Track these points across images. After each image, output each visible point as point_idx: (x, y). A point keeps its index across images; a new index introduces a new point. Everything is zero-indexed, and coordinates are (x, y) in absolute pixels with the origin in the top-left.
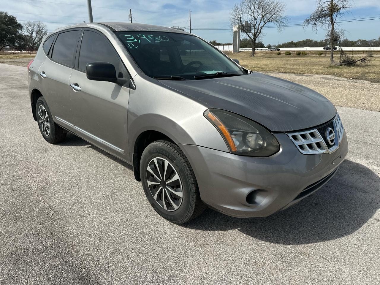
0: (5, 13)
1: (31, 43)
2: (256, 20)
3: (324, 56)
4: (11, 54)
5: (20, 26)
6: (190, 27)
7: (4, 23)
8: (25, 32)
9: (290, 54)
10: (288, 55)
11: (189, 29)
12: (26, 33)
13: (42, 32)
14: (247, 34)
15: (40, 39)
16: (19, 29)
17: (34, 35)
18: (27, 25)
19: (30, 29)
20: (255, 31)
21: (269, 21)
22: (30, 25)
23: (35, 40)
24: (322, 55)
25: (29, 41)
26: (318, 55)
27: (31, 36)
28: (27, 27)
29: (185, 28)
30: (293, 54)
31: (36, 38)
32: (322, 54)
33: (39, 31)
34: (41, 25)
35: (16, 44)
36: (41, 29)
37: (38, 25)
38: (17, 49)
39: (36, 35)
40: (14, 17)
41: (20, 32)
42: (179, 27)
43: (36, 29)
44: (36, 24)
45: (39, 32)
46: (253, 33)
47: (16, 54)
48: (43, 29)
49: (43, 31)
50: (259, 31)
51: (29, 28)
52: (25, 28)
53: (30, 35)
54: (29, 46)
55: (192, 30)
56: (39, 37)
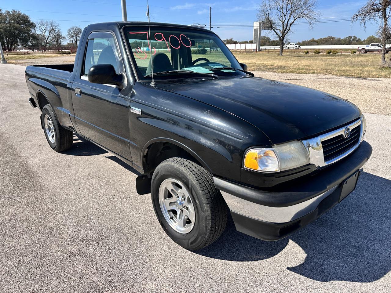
0: (19, 12)
1: (44, 42)
2: (285, 16)
3: (357, 55)
4: (25, 54)
5: (33, 25)
6: (210, 25)
7: (18, 22)
8: (37, 31)
9: (319, 53)
10: (317, 53)
11: (209, 26)
12: (39, 32)
13: (56, 30)
14: (275, 31)
15: (53, 38)
16: (32, 28)
17: (47, 34)
18: (39, 23)
19: (43, 28)
20: (283, 28)
21: (299, 17)
22: (43, 23)
23: (48, 39)
24: (355, 54)
25: (41, 40)
26: (350, 54)
27: (44, 35)
28: (40, 25)
29: (206, 26)
30: (322, 52)
31: (49, 37)
32: (355, 52)
33: (52, 29)
34: (54, 24)
35: (29, 44)
36: (53, 28)
37: (51, 23)
38: (30, 48)
39: (49, 34)
40: (27, 16)
41: (33, 31)
42: (199, 25)
43: (49, 28)
44: (49, 23)
45: (52, 31)
46: (282, 31)
47: (29, 54)
48: (56, 28)
49: (56, 29)
50: (287, 28)
51: (42, 26)
52: (38, 27)
53: (42, 34)
54: (41, 45)
55: (212, 27)
56: (52, 36)
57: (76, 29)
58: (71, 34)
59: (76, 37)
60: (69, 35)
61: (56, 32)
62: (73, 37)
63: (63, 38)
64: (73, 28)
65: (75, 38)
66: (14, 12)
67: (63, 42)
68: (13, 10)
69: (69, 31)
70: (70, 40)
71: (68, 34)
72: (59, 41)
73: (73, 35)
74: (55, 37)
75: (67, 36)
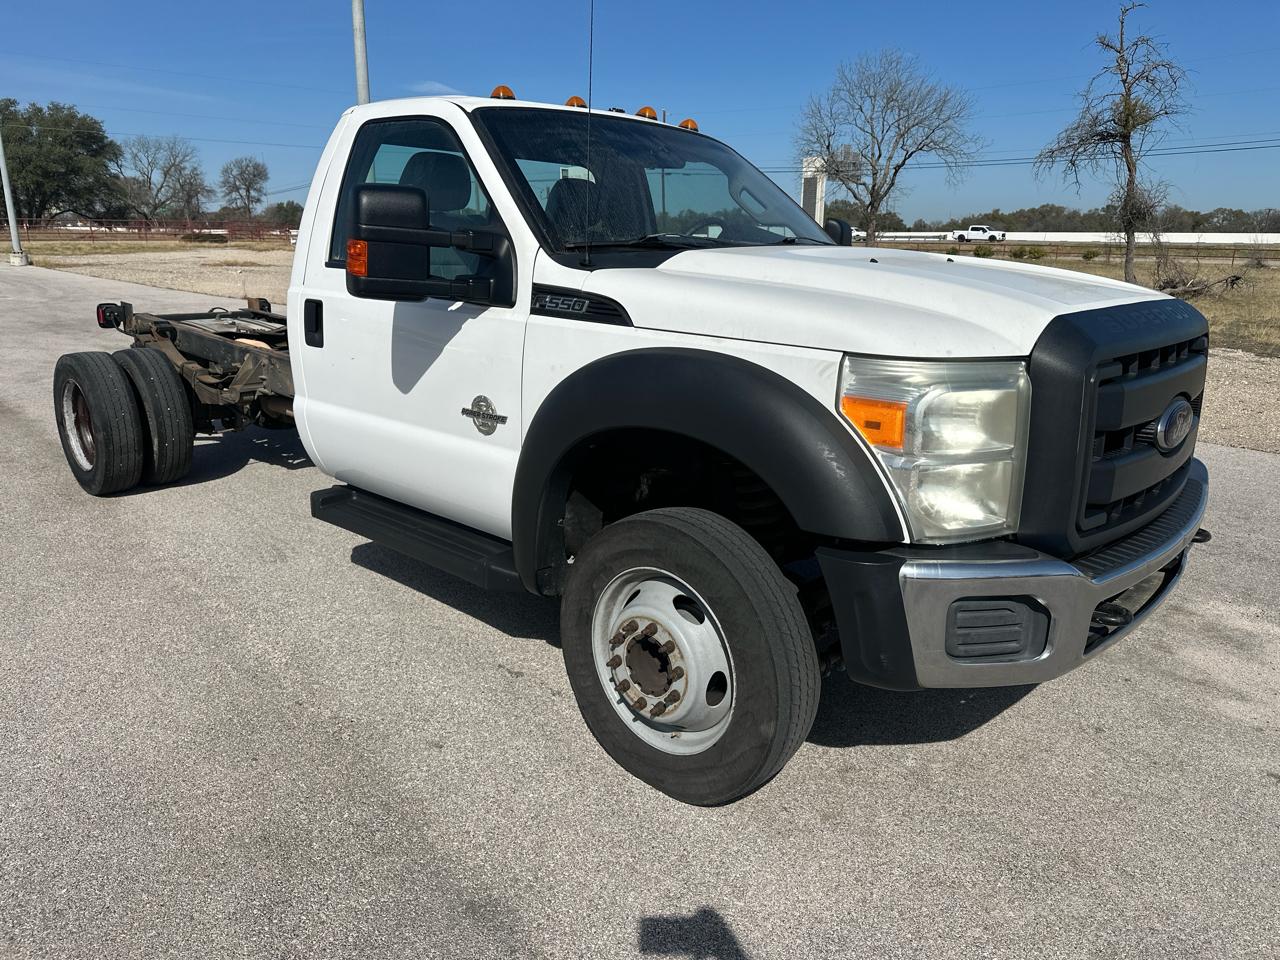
0: (70, 109)
1: (147, 204)
4: (83, 238)
5: (113, 151)
7: (63, 142)
8: (127, 170)
12: (129, 172)
13: (184, 168)
15: (175, 189)
16: (110, 160)
17: (157, 177)
18: (134, 145)
19: (145, 161)
22: (144, 145)
23: (159, 195)
25: (138, 196)
27: (149, 180)
28: (135, 151)
31: (162, 187)
33: (173, 165)
34: (181, 147)
35: (98, 207)
36: (178, 160)
37: (171, 145)
38: (99, 220)
39: (162, 180)
40: (96, 122)
41: (113, 168)
43: (162, 158)
44: (164, 144)
45: (173, 169)
47: (97, 239)
48: (188, 161)
49: (187, 165)
51: (140, 154)
52: (128, 156)
53: (141, 179)
54: (138, 212)
56: (171, 185)
57: (248, 166)
58: (232, 180)
59: (248, 191)
60: (225, 183)
61: (187, 172)
62: (237, 189)
63: (208, 191)
64: (238, 163)
65: (243, 192)
66: (56, 108)
67: (208, 205)
68: (52, 103)
69: (226, 171)
70: (228, 198)
71: (222, 179)
72: (194, 201)
73: (238, 183)
74: (182, 186)
75: (221, 187)
